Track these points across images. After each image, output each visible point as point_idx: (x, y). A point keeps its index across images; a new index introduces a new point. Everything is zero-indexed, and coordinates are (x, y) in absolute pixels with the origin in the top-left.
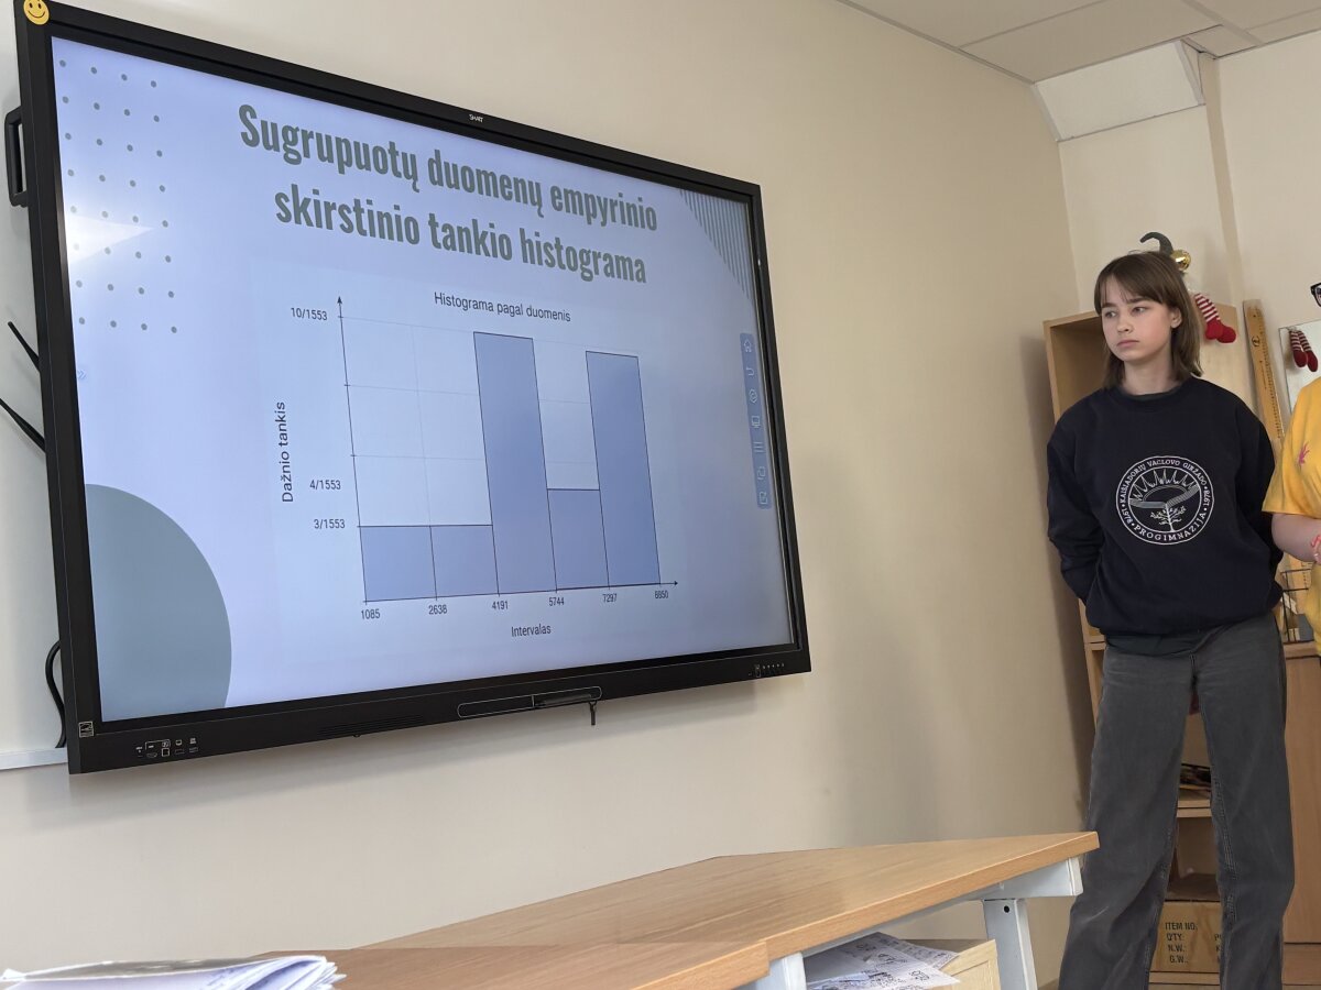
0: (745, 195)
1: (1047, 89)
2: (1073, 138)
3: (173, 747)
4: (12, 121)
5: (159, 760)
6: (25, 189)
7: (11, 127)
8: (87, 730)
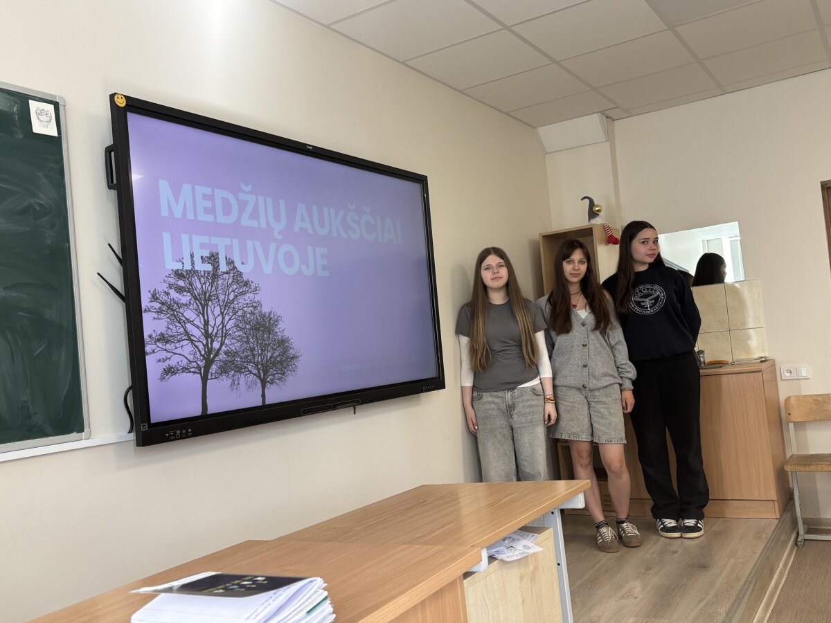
0: (421, 180)
1: (542, 131)
2: (552, 152)
3: (181, 433)
4: (108, 151)
5: (176, 439)
6: (115, 182)
7: (108, 153)
8: (145, 428)
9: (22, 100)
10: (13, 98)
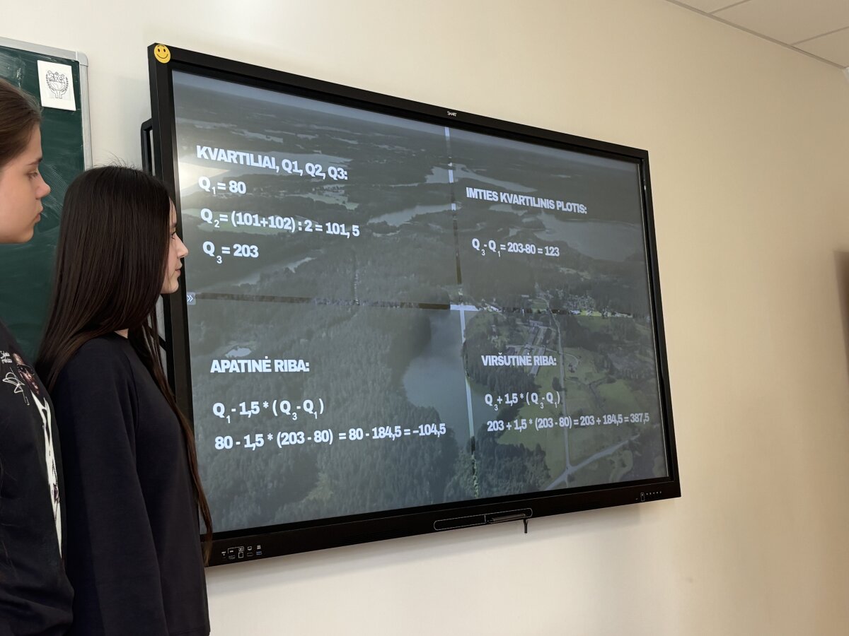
0: (639, 158)
3: (246, 551)
4: (146, 128)
5: (237, 560)
7: (145, 132)
9: (28, 61)
10: (15, 59)
